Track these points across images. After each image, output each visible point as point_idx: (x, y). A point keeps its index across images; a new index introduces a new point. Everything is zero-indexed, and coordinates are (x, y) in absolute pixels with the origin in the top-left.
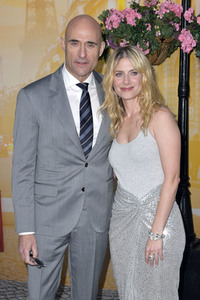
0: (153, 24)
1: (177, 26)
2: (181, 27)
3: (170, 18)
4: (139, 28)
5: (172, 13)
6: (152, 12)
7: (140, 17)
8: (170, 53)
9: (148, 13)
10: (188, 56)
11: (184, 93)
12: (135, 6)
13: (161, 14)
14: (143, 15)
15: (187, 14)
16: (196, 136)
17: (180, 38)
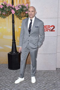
0: (6, 8)
1: (11, 9)
2: (12, 9)
3: (9, 7)
4: (3, 9)
5: (10, 6)
6: (6, 6)
7: (3, 7)
8: (10, 14)
9: (5, 6)
10: (14, 15)
11: (13, 22)
12: (2, 4)
13: (7, 6)
14: (4, 6)
15: (13, 6)
16: (17, 31)
17: (12, 11)
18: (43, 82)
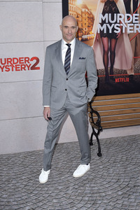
18: (24, 178)
